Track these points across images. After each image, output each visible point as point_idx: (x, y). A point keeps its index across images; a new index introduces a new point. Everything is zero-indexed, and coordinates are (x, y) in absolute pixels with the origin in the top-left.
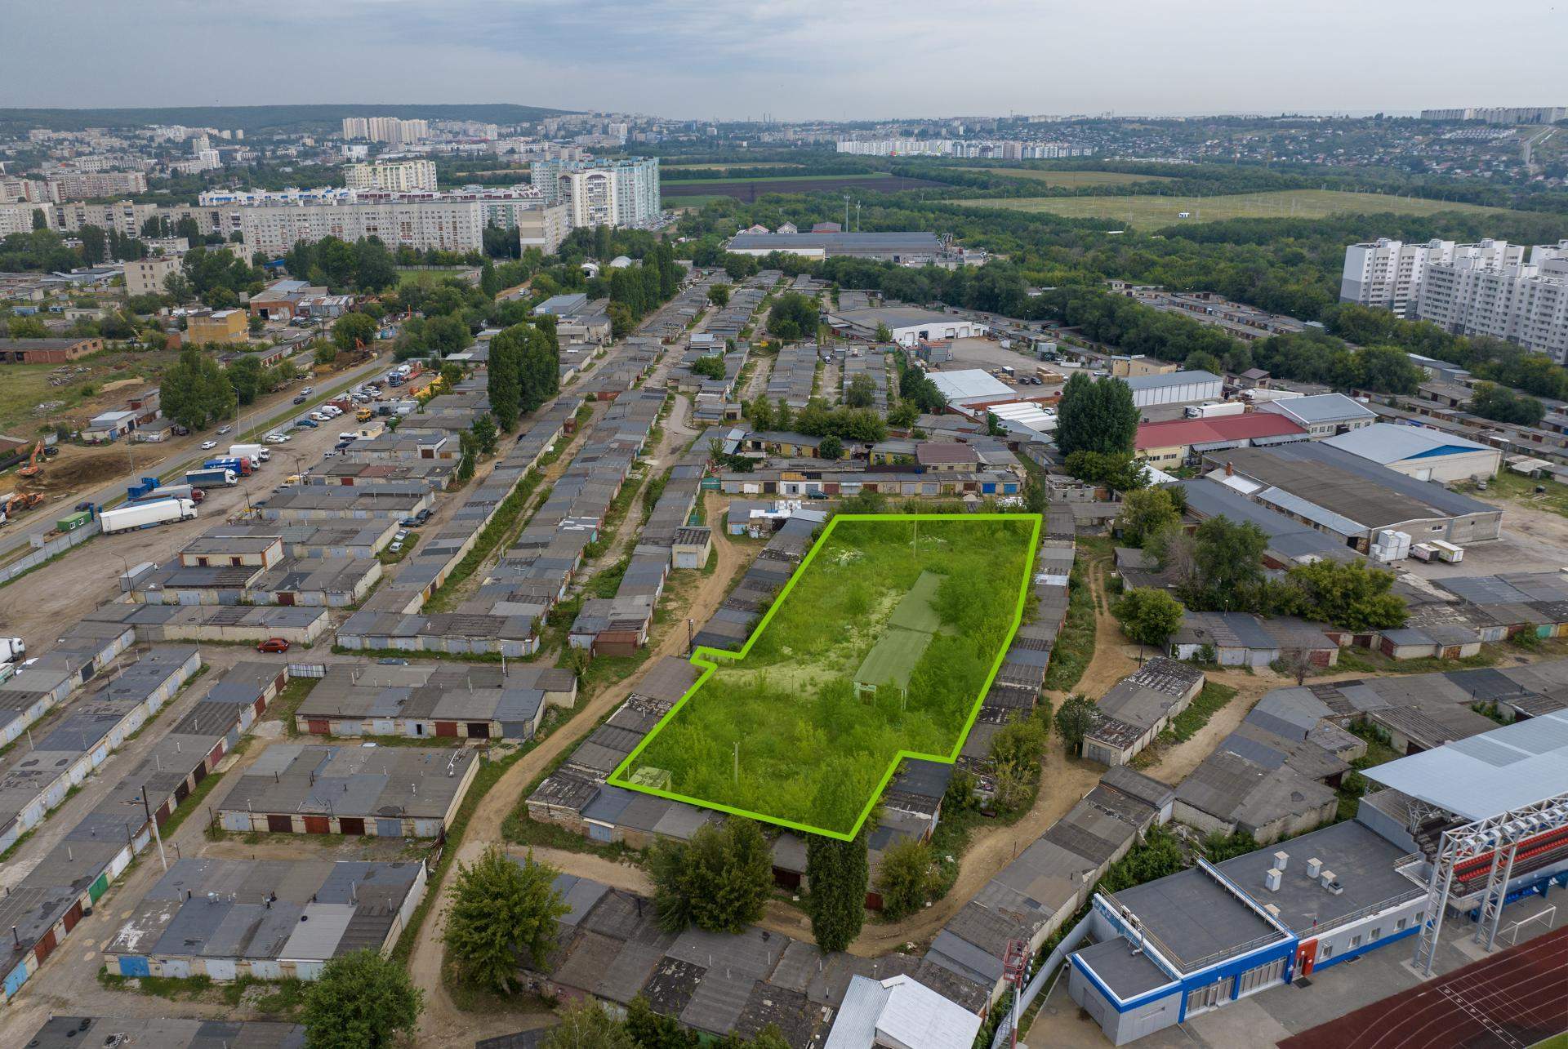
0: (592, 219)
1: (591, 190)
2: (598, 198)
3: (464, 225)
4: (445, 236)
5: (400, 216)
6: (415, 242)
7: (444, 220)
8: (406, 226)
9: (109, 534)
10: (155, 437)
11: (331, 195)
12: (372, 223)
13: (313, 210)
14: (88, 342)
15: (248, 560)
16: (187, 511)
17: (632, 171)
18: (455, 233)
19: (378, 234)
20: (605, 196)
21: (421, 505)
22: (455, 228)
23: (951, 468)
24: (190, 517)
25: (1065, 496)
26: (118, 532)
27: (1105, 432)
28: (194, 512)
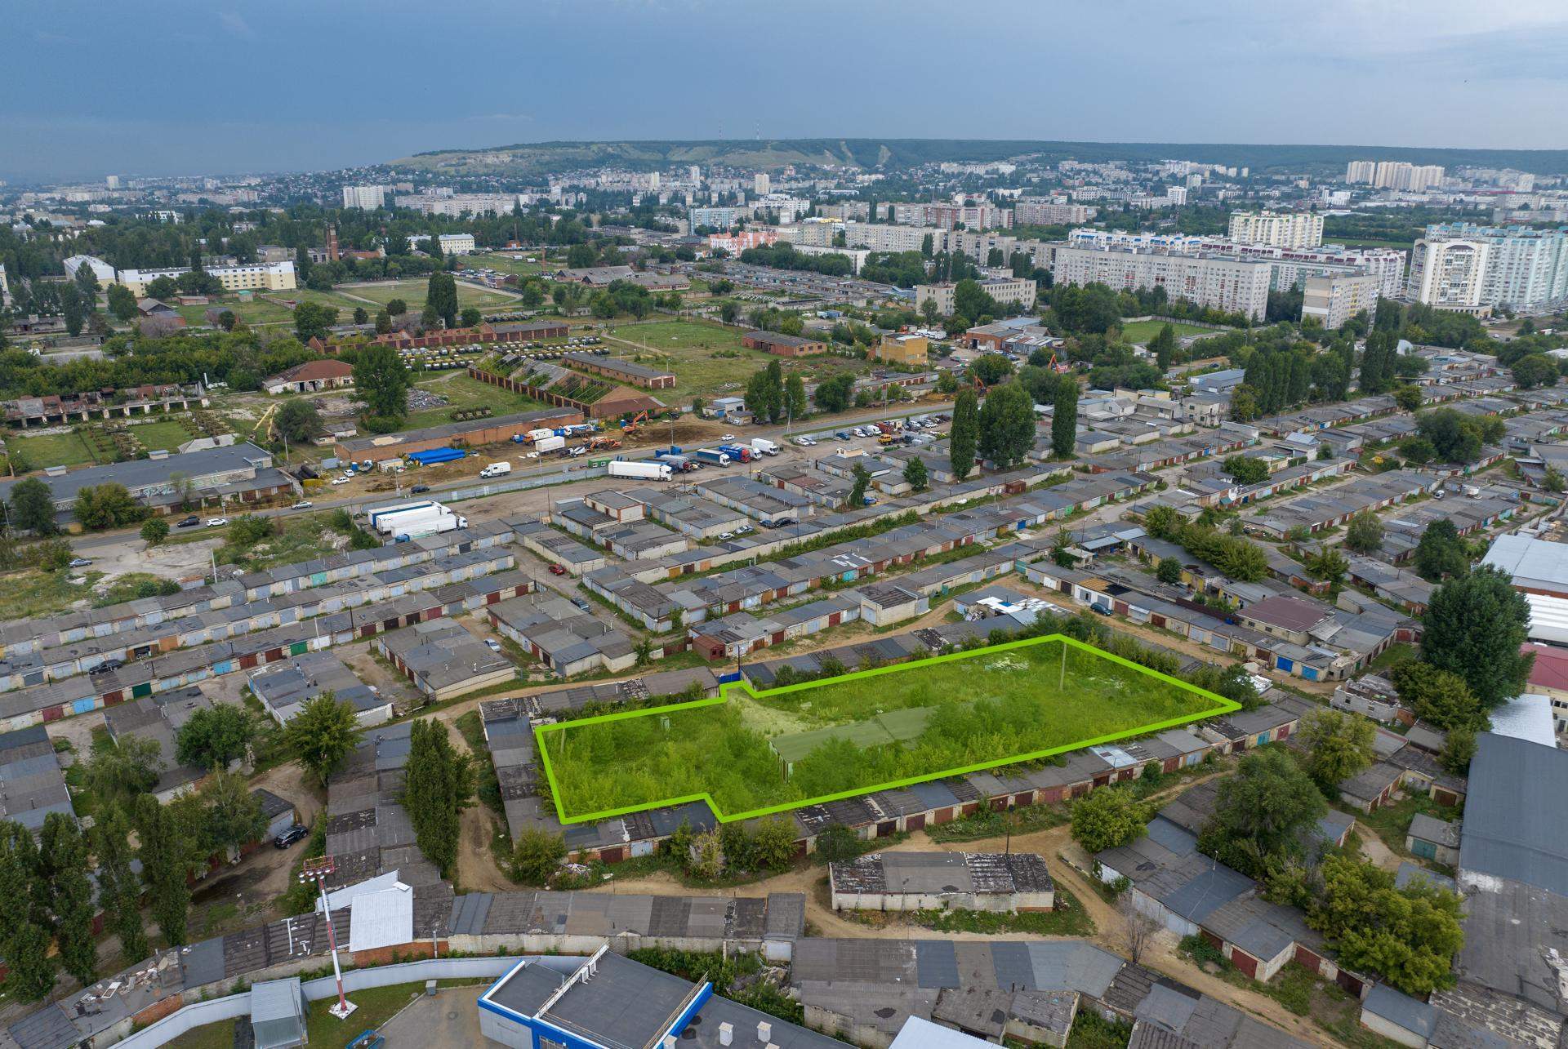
0: (1443, 294)
1: (1449, 262)
2: (1457, 273)
3: (1246, 285)
4: (1225, 294)
5: (1188, 270)
6: (1197, 298)
7: (1227, 278)
8: (1192, 280)
9: (613, 476)
10: (737, 421)
11: (1179, 242)
12: (1162, 274)
13: (1114, 255)
14: (815, 345)
15: (613, 513)
16: (664, 475)
17: (1532, 244)
18: (1235, 293)
19: (1164, 285)
20: (1467, 271)
21: (785, 514)
22: (1236, 288)
23: (1269, 630)
24: (665, 479)
25: (1348, 701)
26: (617, 477)
27: (1453, 645)
28: (669, 477)
